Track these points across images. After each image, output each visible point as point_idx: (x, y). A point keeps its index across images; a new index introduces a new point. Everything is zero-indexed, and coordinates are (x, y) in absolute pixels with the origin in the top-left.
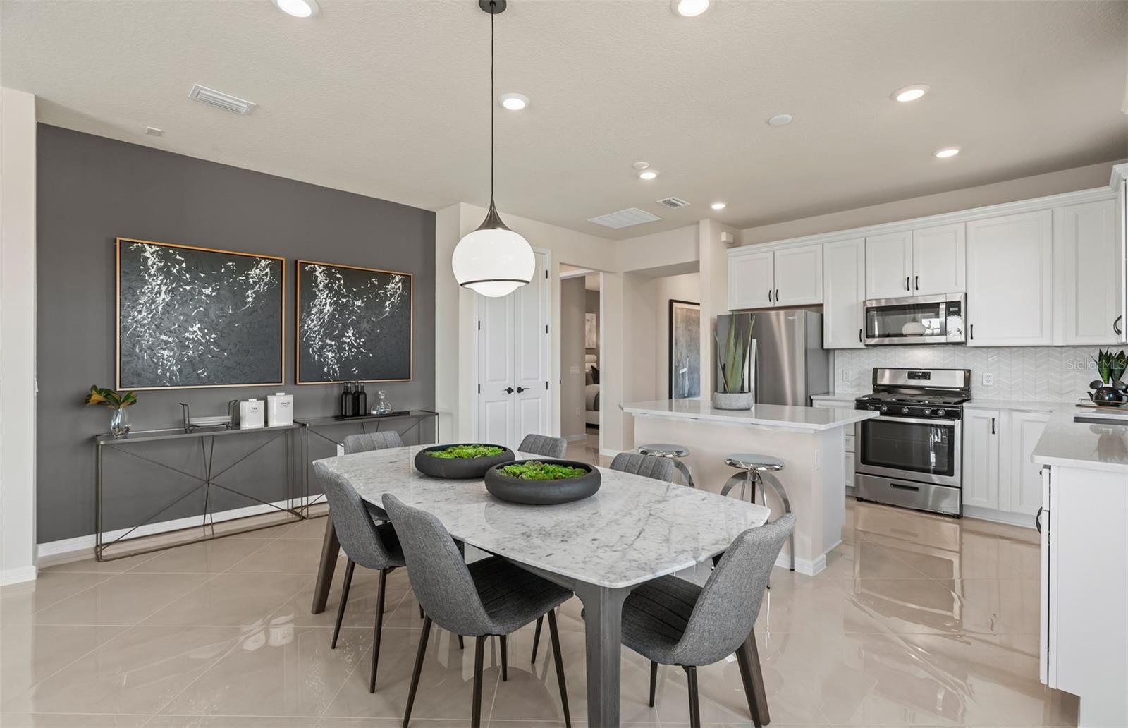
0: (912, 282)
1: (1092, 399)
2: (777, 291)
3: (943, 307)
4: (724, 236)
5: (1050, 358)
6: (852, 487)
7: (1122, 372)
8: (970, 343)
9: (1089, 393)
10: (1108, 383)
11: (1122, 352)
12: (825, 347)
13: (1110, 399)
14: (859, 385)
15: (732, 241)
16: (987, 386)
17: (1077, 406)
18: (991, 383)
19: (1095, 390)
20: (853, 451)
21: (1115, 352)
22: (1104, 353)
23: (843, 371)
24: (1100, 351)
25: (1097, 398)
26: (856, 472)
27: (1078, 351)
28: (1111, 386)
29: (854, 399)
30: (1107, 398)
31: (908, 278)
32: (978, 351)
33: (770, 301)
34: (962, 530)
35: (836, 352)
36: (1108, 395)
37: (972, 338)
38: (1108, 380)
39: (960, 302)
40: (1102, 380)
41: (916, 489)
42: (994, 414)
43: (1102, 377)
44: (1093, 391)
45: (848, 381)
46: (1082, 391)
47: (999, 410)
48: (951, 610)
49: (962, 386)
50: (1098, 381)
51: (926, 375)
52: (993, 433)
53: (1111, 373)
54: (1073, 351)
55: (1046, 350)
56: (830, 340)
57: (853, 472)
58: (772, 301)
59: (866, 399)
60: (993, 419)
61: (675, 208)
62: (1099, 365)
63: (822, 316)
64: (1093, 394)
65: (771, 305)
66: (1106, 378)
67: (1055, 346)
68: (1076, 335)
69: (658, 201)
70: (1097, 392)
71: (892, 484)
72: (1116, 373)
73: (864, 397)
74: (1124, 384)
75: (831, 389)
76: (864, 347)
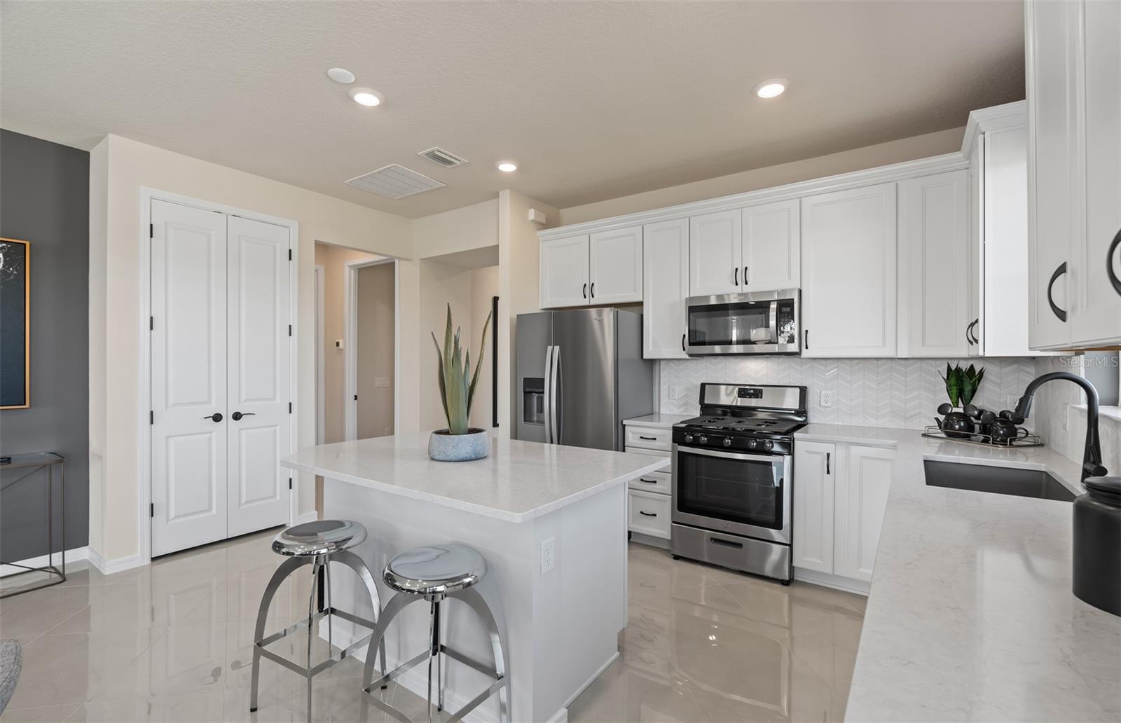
0: (741, 275)
1: (940, 428)
2: (593, 284)
3: (774, 306)
4: (532, 214)
5: (894, 374)
6: (668, 540)
7: (974, 392)
8: (805, 353)
9: (937, 419)
10: (958, 407)
11: (972, 366)
12: (644, 357)
13: (961, 428)
14: (686, 404)
15: (544, 221)
16: (826, 407)
17: (924, 435)
18: (829, 404)
19: (944, 416)
20: (670, 493)
21: (964, 366)
22: (953, 369)
23: (669, 387)
24: (949, 366)
25: (946, 425)
26: (673, 522)
27: (924, 364)
28: (961, 410)
29: (671, 426)
30: (957, 427)
31: (737, 269)
32: (816, 364)
33: (585, 297)
34: (792, 599)
35: (662, 362)
36: (958, 423)
37: (807, 348)
38: (958, 403)
39: (793, 300)
40: (951, 404)
41: (739, 545)
42: (829, 448)
43: (951, 398)
44: (942, 418)
45: (675, 399)
46: (928, 418)
47: (835, 443)
48: (778, 702)
49: (797, 407)
50: (947, 404)
51: (757, 393)
52: (828, 473)
53: (960, 394)
54: (918, 364)
55: (889, 364)
56: (651, 348)
57: (670, 522)
58: (587, 297)
59: (684, 425)
60: (828, 455)
61: (449, 167)
62: (947, 383)
63: (642, 316)
64: (941, 421)
65: (585, 302)
66: (955, 400)
67: (899, 359)
68: (923, 346)
69: (419, 154)
70: (946, 419)
71: (712, 539)
72: (966, 393)
73: (682, 422)
74: (975, 408)
75: (656, 409)
76: (687, 357)
